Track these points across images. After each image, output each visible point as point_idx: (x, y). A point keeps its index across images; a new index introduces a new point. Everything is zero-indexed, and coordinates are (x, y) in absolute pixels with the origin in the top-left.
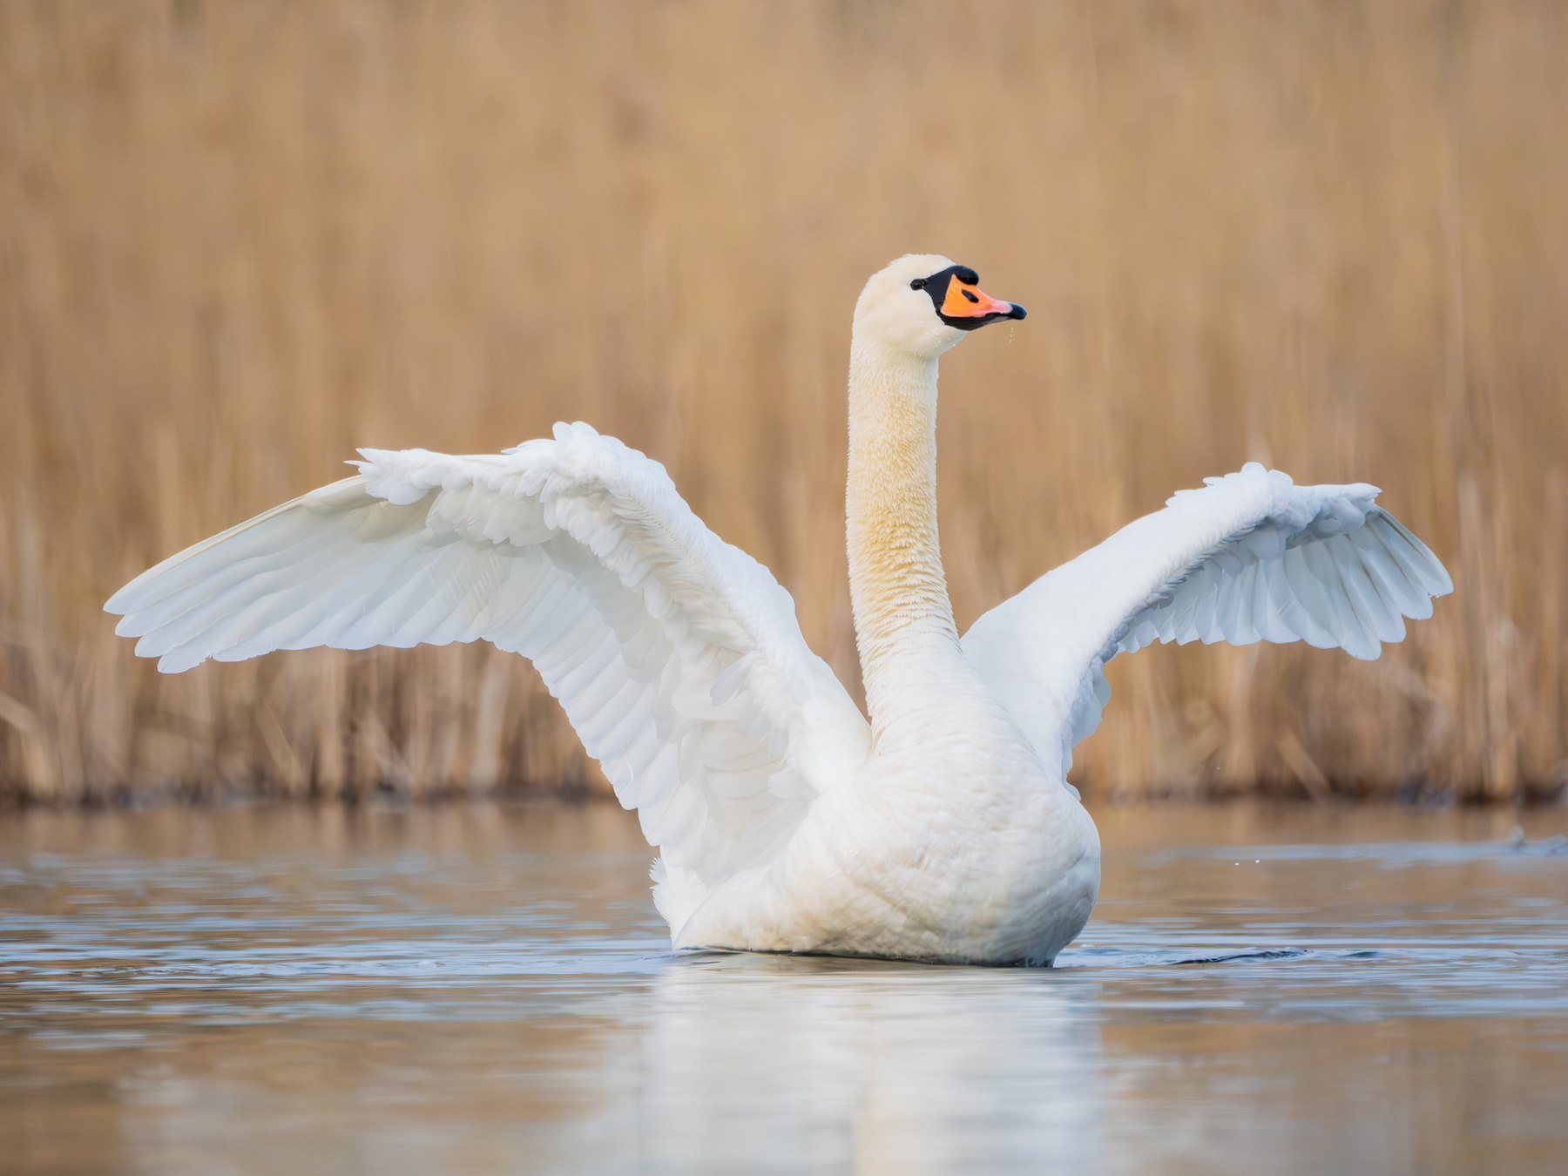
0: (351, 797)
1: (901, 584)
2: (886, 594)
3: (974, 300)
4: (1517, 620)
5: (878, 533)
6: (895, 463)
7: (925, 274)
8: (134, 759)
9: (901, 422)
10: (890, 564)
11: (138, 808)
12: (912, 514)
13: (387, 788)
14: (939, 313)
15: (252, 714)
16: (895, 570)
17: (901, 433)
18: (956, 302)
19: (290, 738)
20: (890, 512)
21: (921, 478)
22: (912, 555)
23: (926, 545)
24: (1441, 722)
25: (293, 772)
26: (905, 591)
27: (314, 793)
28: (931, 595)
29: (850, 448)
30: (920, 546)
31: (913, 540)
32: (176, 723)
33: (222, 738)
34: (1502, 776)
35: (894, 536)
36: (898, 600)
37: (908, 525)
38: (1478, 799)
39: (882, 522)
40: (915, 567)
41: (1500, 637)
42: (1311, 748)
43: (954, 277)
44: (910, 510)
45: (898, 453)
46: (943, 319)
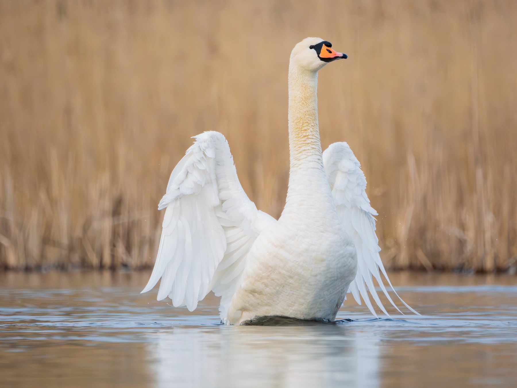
0: (113, 268)
1: (304, 143)
2: (299, 146)
3: (330, 52)
4: (494, 213)
5: (298, 125)
6: (303, 103)
7: (314, 44)
8: (43, 255)
9: (305, 91)
10: (301, 136)
11: (43, 271)
12: (308, 119)
13: (125, 265)
14: (319, 56)
15: (81, 241)
16: (303, 138)
17: (305, 94)
18: (324, 52)
19: (93, 249)
20: (302, 119)
21: (312, 108)
22: (308, 133)
23: (313, 129)
24: (469, 247)
25: (94, 260)
26: (306, 145)
27: (101, 267)
28: (314, 146)
29: (289, 99)
30: (311, 129)
31: (309, 128)
32: (56, 244)
33: (71, 249)
34: (489, 264)
35: (303, 126)
36: (303, 148)
37: (307, 122)
38: (481, 272)
39: (299, 122)
40: (309, 137)
41: (489, 219)
42: (427, 255)
43: (324, 45)
44: (308, 118)
45: (304, 100)
46: (320, 59)
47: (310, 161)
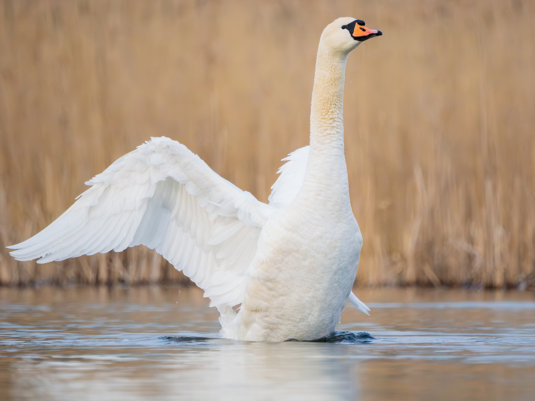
0: (110, 284)
3: (364, 30)
4: (504, 227)
7: (346, 24)
11: (37, 287)
13: (122, 281)
14: (352, 36)
18: (358, 32)
19: (89, 264)
24: (478, 262)
25: (90, 276)
27: (97, 283)
34: (499, 280)
38: (490, 287)
41: (498, 232)
42: (434, 270)
43: (356, 23)
44: (336, 99)
45: (333, 82)
46: (354, 38)
47: (334, 148)
